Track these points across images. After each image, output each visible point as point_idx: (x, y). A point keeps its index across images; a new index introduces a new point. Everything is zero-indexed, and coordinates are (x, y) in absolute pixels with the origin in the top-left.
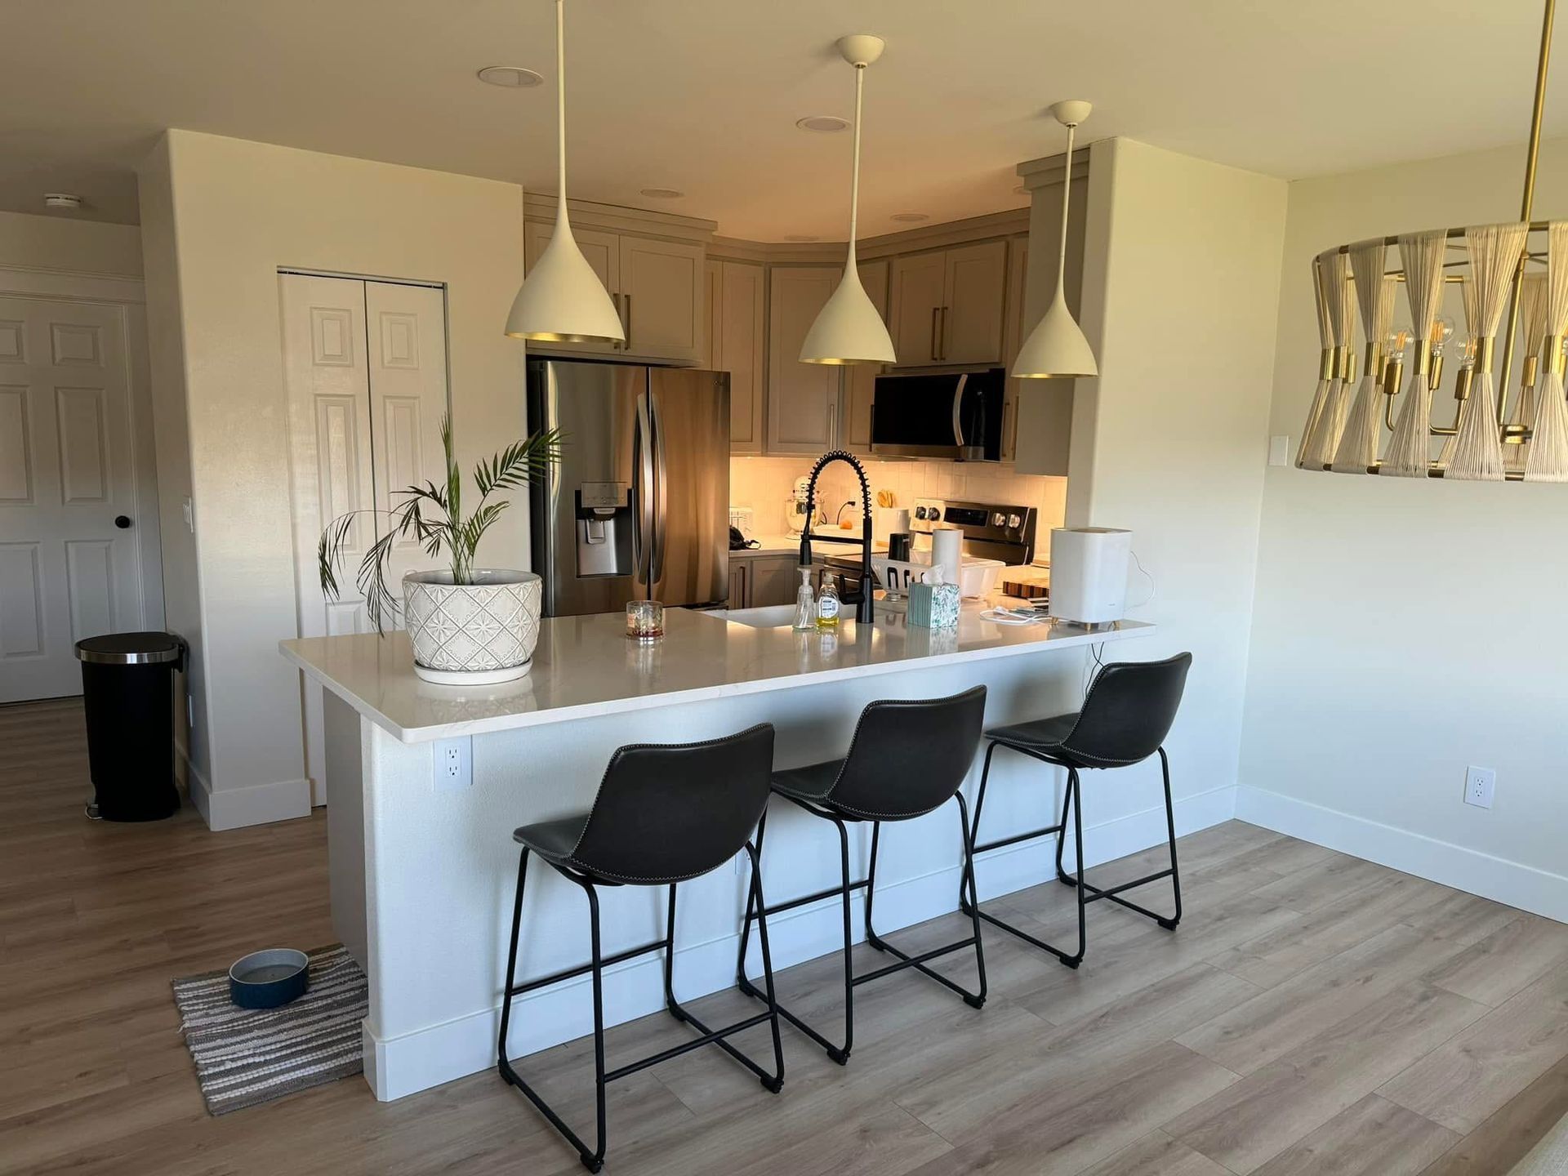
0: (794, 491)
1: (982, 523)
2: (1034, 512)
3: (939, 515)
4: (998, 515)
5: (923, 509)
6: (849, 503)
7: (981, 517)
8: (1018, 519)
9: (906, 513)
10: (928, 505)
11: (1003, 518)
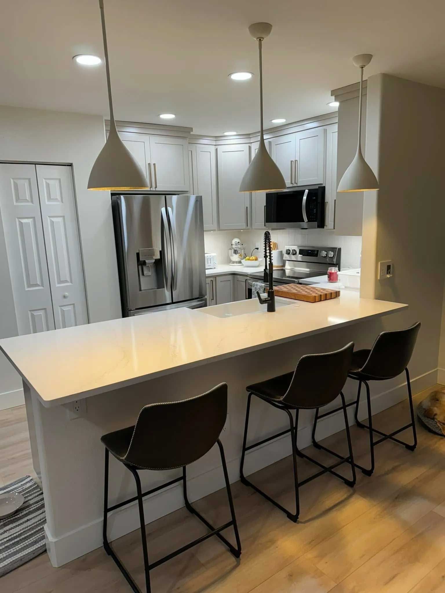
0: (232, 245)
1: (316, 255)
2: (340, 249)
3: (296, 253)
4: (323, 252)
5: (289, 250)
6: (256, 248)
7: (316, 253)
8: (332, 253)
9: (281, 252)
10: (292, 248)
11: (326, 253)
